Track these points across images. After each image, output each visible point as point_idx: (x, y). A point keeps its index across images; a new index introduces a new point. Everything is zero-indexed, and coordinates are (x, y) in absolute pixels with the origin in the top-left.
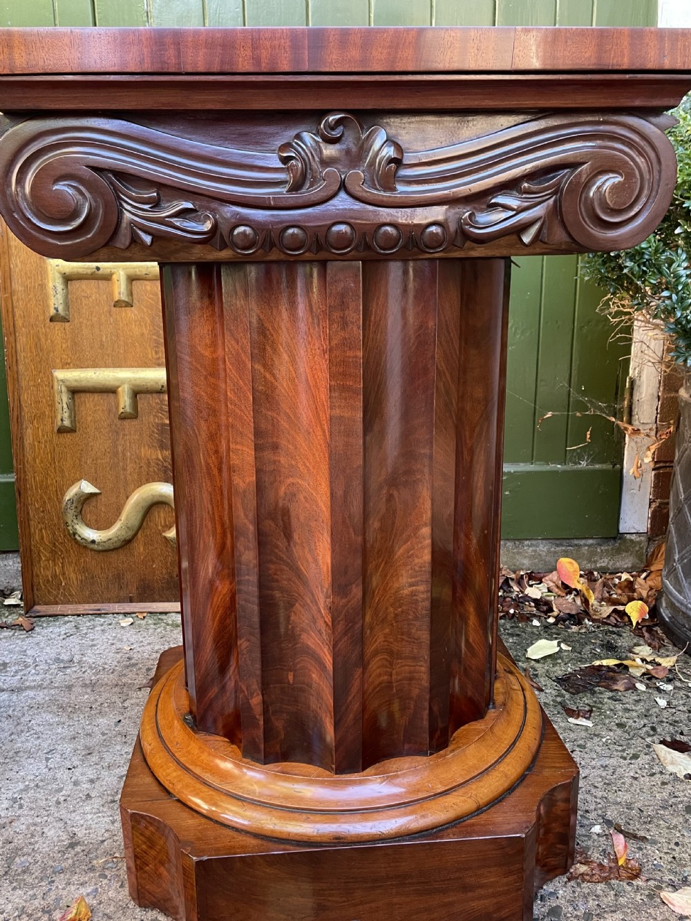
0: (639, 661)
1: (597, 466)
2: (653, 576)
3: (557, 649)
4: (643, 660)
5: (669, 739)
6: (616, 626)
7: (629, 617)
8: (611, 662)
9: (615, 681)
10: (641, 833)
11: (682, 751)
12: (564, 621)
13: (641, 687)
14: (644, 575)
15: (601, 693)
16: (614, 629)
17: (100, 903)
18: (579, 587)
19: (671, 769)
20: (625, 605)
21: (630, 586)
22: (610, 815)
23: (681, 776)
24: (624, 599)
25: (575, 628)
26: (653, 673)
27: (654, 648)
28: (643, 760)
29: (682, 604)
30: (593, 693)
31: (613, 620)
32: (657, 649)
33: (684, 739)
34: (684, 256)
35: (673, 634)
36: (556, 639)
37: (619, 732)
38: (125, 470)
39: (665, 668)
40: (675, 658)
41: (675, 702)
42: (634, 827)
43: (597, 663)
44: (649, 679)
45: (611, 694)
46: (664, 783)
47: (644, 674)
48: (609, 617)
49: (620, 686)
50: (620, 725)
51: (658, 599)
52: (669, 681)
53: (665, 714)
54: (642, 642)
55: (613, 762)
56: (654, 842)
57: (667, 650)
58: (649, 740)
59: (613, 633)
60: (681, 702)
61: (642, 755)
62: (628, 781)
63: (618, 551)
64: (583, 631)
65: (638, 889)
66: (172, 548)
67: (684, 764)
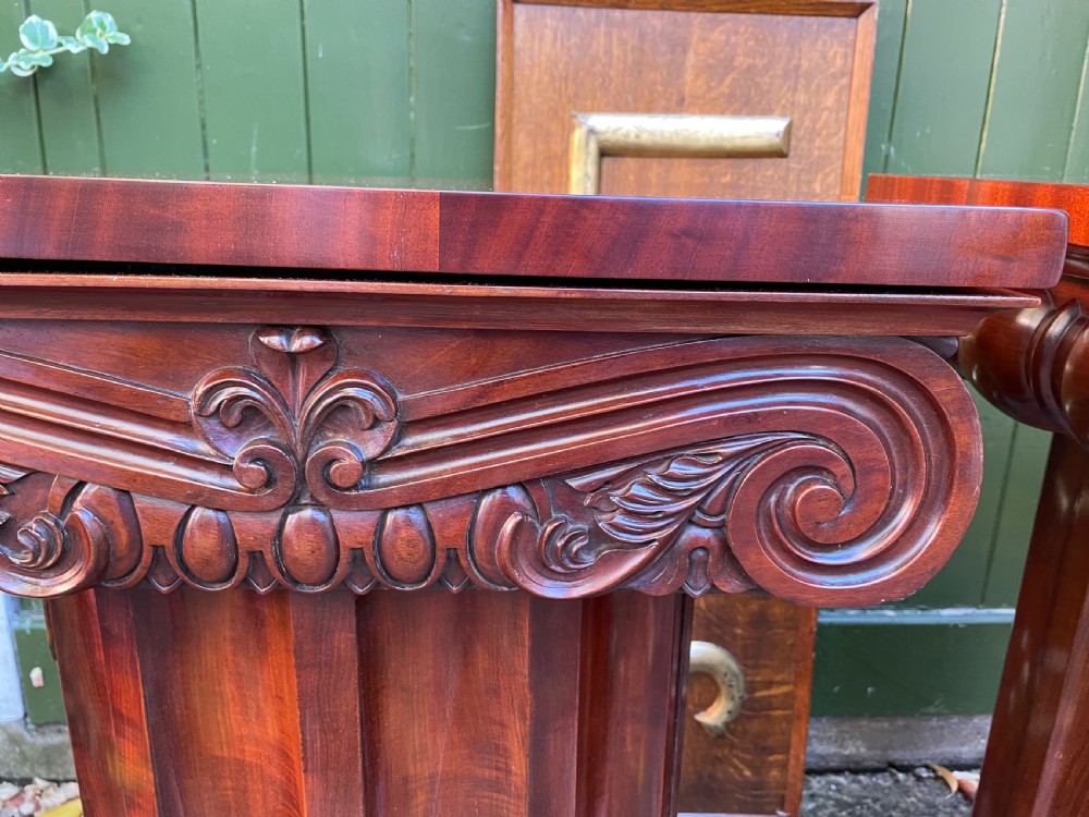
66: (706, 736)
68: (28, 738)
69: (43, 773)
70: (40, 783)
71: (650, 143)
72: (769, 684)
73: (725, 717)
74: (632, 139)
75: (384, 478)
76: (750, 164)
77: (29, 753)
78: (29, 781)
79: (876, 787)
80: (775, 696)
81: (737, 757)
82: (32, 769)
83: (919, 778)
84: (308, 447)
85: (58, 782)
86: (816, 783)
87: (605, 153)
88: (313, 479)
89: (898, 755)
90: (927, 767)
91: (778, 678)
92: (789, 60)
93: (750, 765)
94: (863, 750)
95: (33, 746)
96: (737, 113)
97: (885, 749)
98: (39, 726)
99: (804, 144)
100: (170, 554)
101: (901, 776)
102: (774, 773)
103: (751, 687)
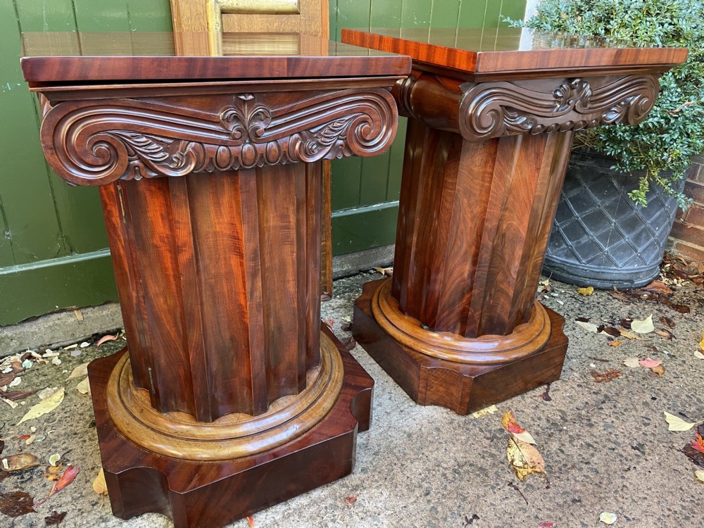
5: (577, 318)
10: (604, 358)
11: (586, 321)
13: (547, 297)
17: (455, 454)
19: (590, 330)
22: (588, 355)
23: (596, 332)
26: (546, 289)
28: (577, 329)
33: (582, 316)
39: (548, 286)
40: (548, 280)
41: (564, 301)
42: (599, 357)
44: (546, 292)
46: (593, 337)
47: (543, 291)
52: (553, 291)
53: (565, 307)
55: (569, 333)
56: (612, 361)
58: (571, 320)
61: (575, 327)
62: (581, 339)
65: (622, 380)
67: (592, 327)
71: (243, 8)
74: (235, 6)
75: (267, 134)
76: (285, 17)
79: (357, 280)
83: (371, 274)
84: (249, 126)
86: (336, 283)
87: (223, 12)
88: (252, 135)
89: (362, 267)
90: (373, 269)
94: (350, 267)
97: (357, 265)
99: (305, 8)
100: (215, 161)
101: (365, 274)
102: (322, 278)
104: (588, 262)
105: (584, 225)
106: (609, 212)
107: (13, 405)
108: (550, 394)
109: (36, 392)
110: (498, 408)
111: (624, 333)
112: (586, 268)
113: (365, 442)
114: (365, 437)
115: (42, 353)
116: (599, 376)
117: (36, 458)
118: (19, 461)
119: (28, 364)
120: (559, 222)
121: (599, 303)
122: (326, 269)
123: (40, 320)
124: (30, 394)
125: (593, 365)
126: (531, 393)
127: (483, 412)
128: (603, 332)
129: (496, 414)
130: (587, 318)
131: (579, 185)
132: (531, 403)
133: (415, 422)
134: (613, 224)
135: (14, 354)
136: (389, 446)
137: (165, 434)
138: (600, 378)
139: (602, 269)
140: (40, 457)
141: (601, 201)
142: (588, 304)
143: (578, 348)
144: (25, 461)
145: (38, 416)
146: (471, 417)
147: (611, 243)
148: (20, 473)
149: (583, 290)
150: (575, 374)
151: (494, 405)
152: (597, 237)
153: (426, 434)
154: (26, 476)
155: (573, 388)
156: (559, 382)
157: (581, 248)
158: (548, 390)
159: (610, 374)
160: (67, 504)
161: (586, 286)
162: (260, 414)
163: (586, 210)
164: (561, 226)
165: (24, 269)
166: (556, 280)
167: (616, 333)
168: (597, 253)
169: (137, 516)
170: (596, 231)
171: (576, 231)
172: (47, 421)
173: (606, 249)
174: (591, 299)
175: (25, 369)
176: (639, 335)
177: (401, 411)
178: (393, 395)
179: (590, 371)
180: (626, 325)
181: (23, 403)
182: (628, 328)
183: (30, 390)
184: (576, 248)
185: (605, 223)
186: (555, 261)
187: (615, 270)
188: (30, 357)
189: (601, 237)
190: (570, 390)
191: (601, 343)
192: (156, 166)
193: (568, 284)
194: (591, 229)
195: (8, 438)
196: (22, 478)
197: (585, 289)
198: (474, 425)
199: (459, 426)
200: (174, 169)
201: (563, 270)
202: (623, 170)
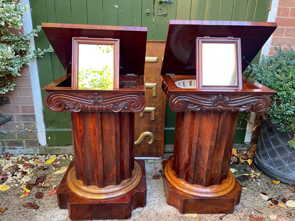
0: (252, 174)
1: (241, 129)
2: (251, 152)
3: (235, 171)
4: (254, 174)
5: (262, 192)
6: (246, 165)
7: (248, 163)
8: (247, 175)
9: (249, 179)
10: (261, 212)
11: (265, 195)
12: (234, 163)
13: (254, 180)
14: (249, 152)
15: (246, 182)
16: (245, 166)
18: (237, 155)
19: (264, 199)
20: (247, 160)
21: (246, 155)
22: (255, 208)
23: (266, 200)
24: (246, 158)
25: (237, 166)
26: (256, 177)
27: (254, 170)
28: (258, 197)
29: (261, 162)
30: (245, 181)
31: (245, 164)
32: (255, 171)
33: (265, 192)
34: (275, 102)
35: (258, 167)
36: (234, 168)
37: (252, 191)
38: (140, 129)
39: (258, 176)
40: (260, 173)
41: (261, 184)
42: (260, 211)
43: (244, 174)
44: (255, 178)
45: (248, 182)
46: (263, 202)
47: (254, 177)
48: (244, 163)
49: (250, 180)
50: (252, 189)
51: (254, 159)
52: (259, 179)
53: (260, 186)
54: (252, 169)
55: (253, 197)
56: (264, 214)
57: (257, 171)
58: (258, 192)
59: (245, 167)
60: (263, 184)
61: (258, 196)
62: (257, 201)
63: (243, 146)
64: (239, 166)
66: (149, 145)
67: (266, 198)
68: (47, 148)
69: (49, 153)
70: (49, 155)
72: (158, 138)
73: (152, 142)
75: (102, 103)
76: (153, 63)
77: (47, 150)
78: (47, 155)
80: (159, 139)
81: (154, 149)
82: (48, 153)
84: (97, 101)
85: (52, 155)
86: (168, 154)
88: (97, 103)
91: (160, 137)
92: (157, 49)
93: (156, 150)
95: (48, 149)
96: (150, 56)
98: (49, 146)
99: (160, 61)
100: (87, 109)
102: (159, 151)
103: (155, 138)
104: (279, 169)
105: (277, 152)
106: (287, 149)
107: (54, 168)
108: (224, 218)
109: (61, 167)
110: (198, 216)
111: (281, 204)
112: (277, 172)
113: (140, 211)
114: (141, 209)
115: (69, 156)
116: (253, 218)
117: (51, 185)
118: (46, 184)
119: (64, 158)
120: (267, 149)
121: (278, 189)
122: (161, 148)
123: (70, 146)
124: (60, 167)
125: (253, 213)
126: (216, 215)
127: (190, 215)
128: (270, 201)
129: (196, 218)
130: (267, 193)
131: (274, 134)
132: (213, 219)
133: (162, 210)
134: (289, 154)
135: (62, 155)
136: (148, 215)
137: (75, 186)
138: (252, 219)
139: (285, 174)
140: (52, 185)
141: (283, 143)
142: (273, 188)
143: (252, 204)
144: (48, 185)
145: (58, 173)
146: (184, 215)
147: (289, 163)
148: (45, 187)
149: (275, 182)
150: (242, 214)
151: (196, 214)
152: (282, 159)
153: (163, 216)
154: (46, 189)
155: (236, 219)
156: (231, 215)
157: (276, 162)
158: (224, 216)
159: (258, 218)
160: (50, 199)
161: (277, 180)
162: (101, 188)
163: (277, 145)
164: (268, 150)
165: (68, 130)
166: (264, 174)
167: (276, 203)
168: (282, 166)
169: (64, 209)
170: (281, 155)
171: (273, 154)
172: (59, 175)
173: (287, 165)
174: (275, 186)
175: (62, 159)
176: (288, 207)
177: (160, 205)
178: (161, 199)
179: (250, 215)
180: (284, 201)
181: (56, 169)
182: (284, 203)
183: (60, 166)
184: (273, 162)
185: (285, 153)
186: (265, 165)
187: (291, 175)
188: (65, 156)
189: (284, 159)
190: (234, 219)
191: (265, 205)
192: (71, 109)
193: (269, 177)
194: (279, 155)
195: (48, 177)
196: (45, 189)
197: (276, 181)
198: (184, 219)
199: (178, 217)
200: (76, 110)
201: (268, 170)
202: (282, 131)
